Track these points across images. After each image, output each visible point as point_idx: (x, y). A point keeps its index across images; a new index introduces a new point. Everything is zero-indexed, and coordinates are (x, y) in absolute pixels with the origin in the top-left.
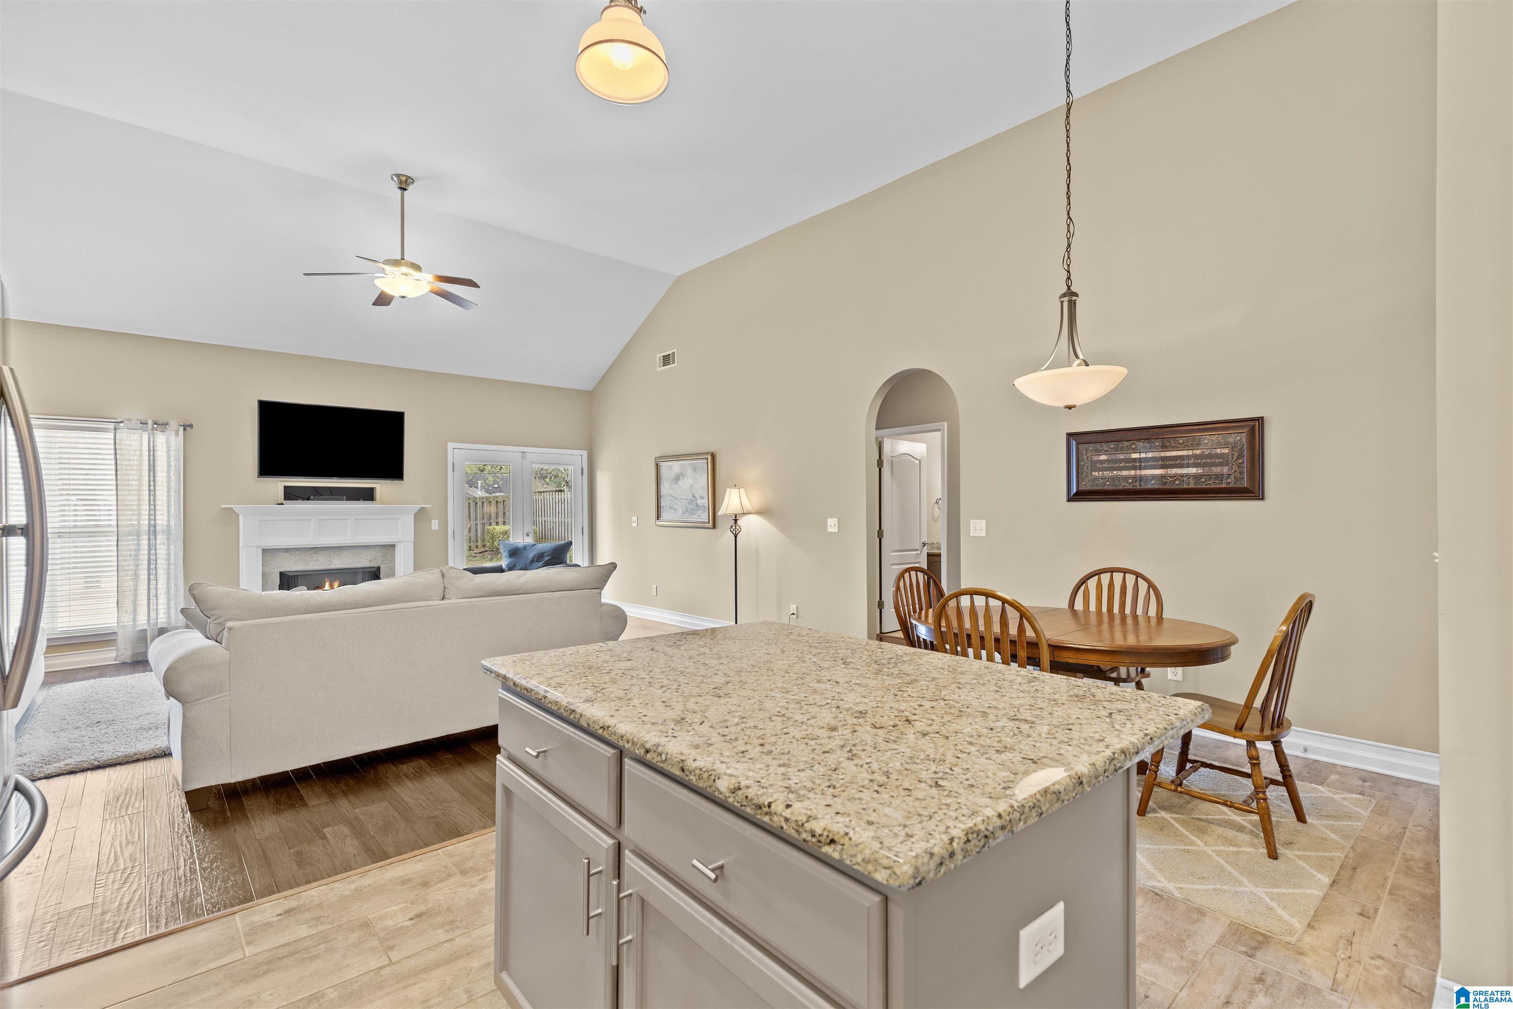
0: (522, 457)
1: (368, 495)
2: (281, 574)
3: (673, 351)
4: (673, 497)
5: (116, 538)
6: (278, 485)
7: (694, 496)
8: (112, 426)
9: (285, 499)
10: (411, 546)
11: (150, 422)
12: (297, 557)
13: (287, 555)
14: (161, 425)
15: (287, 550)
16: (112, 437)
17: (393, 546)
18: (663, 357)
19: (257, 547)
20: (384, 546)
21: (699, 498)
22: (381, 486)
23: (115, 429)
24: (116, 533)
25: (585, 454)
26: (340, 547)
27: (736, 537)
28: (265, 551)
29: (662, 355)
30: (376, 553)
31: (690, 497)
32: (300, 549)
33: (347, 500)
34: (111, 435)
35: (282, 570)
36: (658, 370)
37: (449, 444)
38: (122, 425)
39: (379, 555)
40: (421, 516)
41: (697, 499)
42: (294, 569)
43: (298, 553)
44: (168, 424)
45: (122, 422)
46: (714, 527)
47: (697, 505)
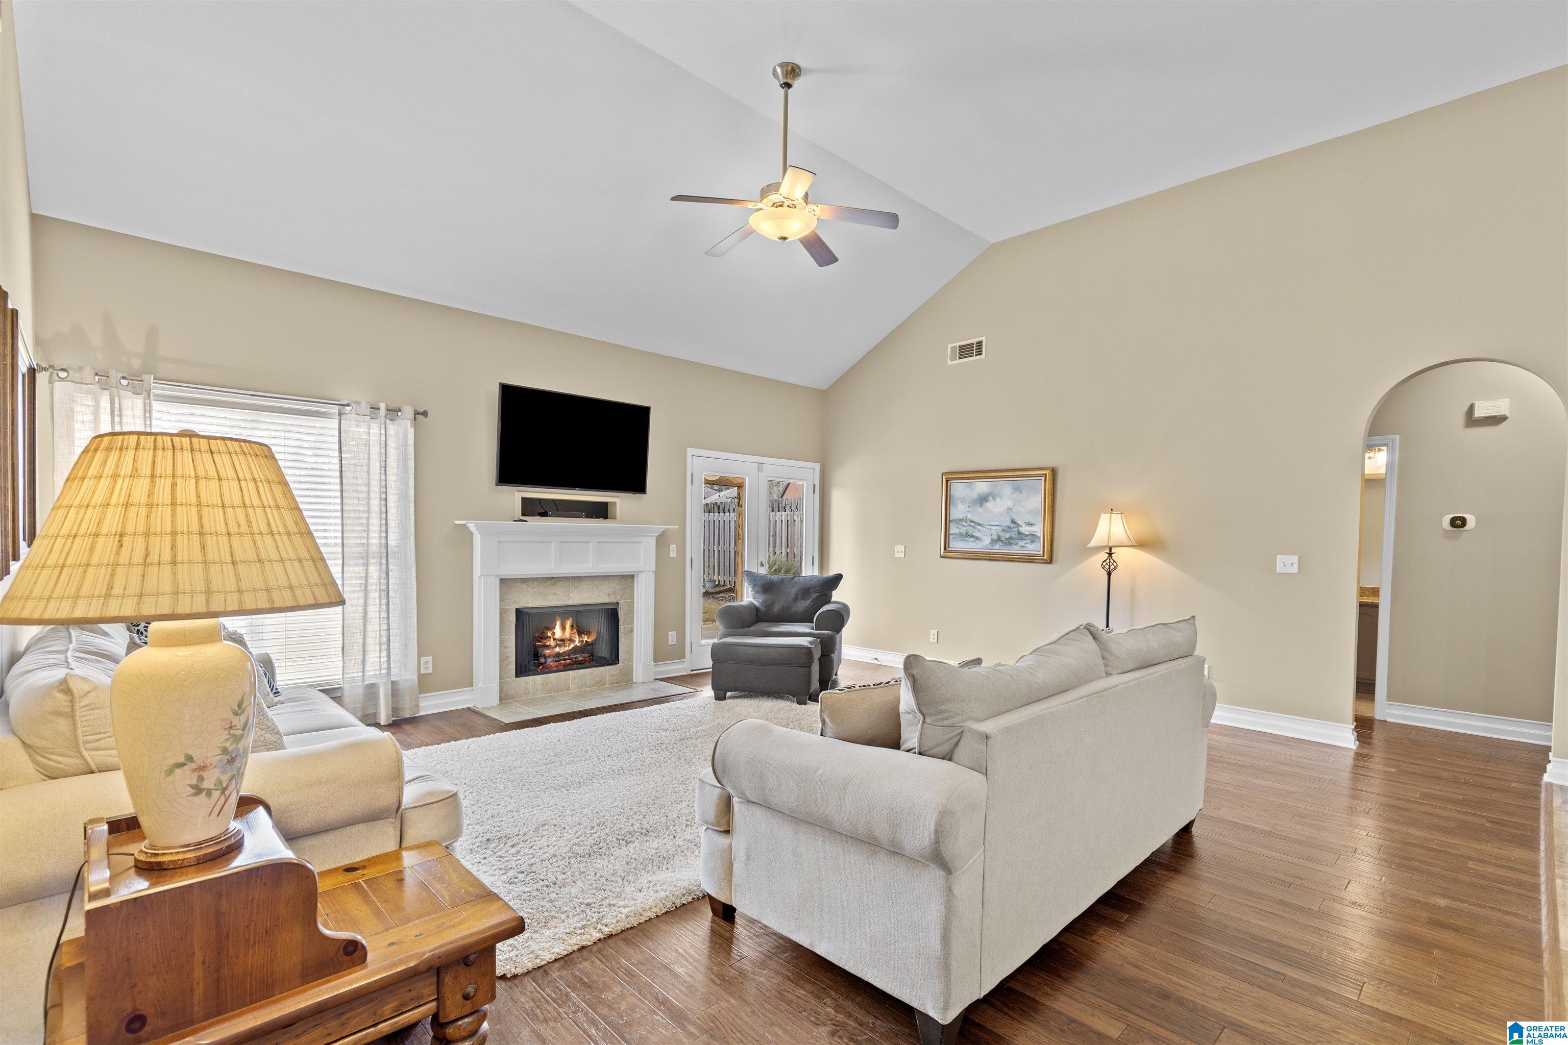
0: (759, 469)
1: (601, 511)
2: (519, 612)
3: (979, 339)
4: (973, 522)
5: (341, 562)
6: (516, 495)
7: (1013, 522)
8: (335, 410)
9: (523, 515)
10: (652, 575)
11: (382, 406)
12: (535, 590)
13: (524, 586)
14: (393, 412)
15: (524, 580)
16: (337, 426)
17: (632, 577)
18: (960, 347)
19: (495, 576)
20: (624, 576)
21: (1024, 525)
22: (619, 501)
23: (340, 414)
24: (341, 556)
25: (817, 466)
26: (578, 578)
27: (1109, 574)
28: (503, 581)
29: (958, 344)
30: (615, 585)
31: (1009, 523)
32: (537, 578)
33: (587, 517)
34: (335, 423)
35: (519, 606)
36: (949, 363)
37: (689, 449)
38: (347, 408)
39: (618, 587)
40: (662, 541)
41: (1018, 525)
42: (530, 605)
43: (536, 584)
44: (400, 410)
45: (348, 405)
46: (1051, 561)
47: (1020, 533)
